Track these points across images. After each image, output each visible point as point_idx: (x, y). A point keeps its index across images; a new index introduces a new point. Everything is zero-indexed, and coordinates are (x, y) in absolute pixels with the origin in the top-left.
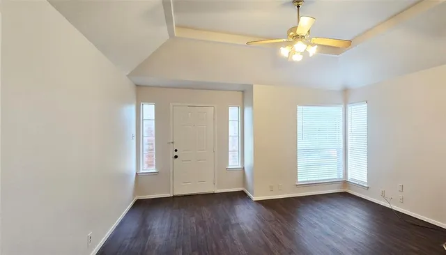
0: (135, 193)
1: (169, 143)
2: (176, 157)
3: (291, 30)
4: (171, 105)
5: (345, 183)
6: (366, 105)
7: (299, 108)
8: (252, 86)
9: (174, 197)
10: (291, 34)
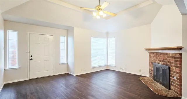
0: (4, 81)
1: (27, 52)
2: (31, 59)
3: (97, 6)
4: (28, 33)
5: (107, 66)
6: (114, 38)
7: (92, 38)
8: (73, 27)
9: (30, 80)
10: (97, 8)
